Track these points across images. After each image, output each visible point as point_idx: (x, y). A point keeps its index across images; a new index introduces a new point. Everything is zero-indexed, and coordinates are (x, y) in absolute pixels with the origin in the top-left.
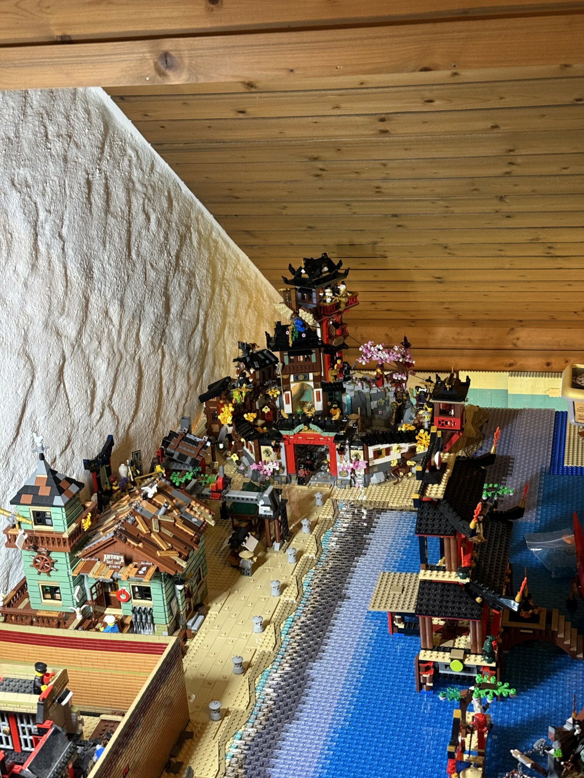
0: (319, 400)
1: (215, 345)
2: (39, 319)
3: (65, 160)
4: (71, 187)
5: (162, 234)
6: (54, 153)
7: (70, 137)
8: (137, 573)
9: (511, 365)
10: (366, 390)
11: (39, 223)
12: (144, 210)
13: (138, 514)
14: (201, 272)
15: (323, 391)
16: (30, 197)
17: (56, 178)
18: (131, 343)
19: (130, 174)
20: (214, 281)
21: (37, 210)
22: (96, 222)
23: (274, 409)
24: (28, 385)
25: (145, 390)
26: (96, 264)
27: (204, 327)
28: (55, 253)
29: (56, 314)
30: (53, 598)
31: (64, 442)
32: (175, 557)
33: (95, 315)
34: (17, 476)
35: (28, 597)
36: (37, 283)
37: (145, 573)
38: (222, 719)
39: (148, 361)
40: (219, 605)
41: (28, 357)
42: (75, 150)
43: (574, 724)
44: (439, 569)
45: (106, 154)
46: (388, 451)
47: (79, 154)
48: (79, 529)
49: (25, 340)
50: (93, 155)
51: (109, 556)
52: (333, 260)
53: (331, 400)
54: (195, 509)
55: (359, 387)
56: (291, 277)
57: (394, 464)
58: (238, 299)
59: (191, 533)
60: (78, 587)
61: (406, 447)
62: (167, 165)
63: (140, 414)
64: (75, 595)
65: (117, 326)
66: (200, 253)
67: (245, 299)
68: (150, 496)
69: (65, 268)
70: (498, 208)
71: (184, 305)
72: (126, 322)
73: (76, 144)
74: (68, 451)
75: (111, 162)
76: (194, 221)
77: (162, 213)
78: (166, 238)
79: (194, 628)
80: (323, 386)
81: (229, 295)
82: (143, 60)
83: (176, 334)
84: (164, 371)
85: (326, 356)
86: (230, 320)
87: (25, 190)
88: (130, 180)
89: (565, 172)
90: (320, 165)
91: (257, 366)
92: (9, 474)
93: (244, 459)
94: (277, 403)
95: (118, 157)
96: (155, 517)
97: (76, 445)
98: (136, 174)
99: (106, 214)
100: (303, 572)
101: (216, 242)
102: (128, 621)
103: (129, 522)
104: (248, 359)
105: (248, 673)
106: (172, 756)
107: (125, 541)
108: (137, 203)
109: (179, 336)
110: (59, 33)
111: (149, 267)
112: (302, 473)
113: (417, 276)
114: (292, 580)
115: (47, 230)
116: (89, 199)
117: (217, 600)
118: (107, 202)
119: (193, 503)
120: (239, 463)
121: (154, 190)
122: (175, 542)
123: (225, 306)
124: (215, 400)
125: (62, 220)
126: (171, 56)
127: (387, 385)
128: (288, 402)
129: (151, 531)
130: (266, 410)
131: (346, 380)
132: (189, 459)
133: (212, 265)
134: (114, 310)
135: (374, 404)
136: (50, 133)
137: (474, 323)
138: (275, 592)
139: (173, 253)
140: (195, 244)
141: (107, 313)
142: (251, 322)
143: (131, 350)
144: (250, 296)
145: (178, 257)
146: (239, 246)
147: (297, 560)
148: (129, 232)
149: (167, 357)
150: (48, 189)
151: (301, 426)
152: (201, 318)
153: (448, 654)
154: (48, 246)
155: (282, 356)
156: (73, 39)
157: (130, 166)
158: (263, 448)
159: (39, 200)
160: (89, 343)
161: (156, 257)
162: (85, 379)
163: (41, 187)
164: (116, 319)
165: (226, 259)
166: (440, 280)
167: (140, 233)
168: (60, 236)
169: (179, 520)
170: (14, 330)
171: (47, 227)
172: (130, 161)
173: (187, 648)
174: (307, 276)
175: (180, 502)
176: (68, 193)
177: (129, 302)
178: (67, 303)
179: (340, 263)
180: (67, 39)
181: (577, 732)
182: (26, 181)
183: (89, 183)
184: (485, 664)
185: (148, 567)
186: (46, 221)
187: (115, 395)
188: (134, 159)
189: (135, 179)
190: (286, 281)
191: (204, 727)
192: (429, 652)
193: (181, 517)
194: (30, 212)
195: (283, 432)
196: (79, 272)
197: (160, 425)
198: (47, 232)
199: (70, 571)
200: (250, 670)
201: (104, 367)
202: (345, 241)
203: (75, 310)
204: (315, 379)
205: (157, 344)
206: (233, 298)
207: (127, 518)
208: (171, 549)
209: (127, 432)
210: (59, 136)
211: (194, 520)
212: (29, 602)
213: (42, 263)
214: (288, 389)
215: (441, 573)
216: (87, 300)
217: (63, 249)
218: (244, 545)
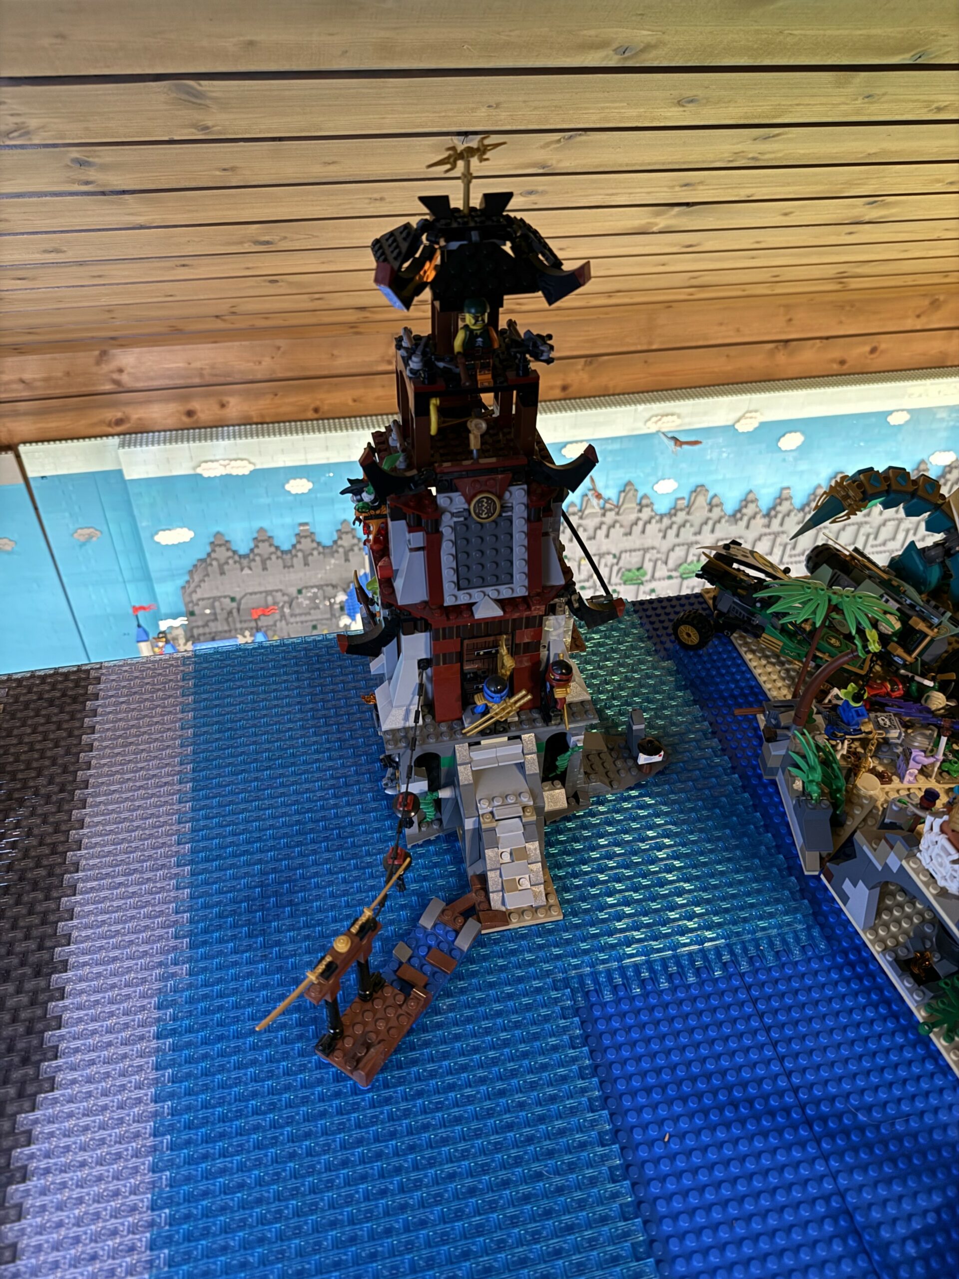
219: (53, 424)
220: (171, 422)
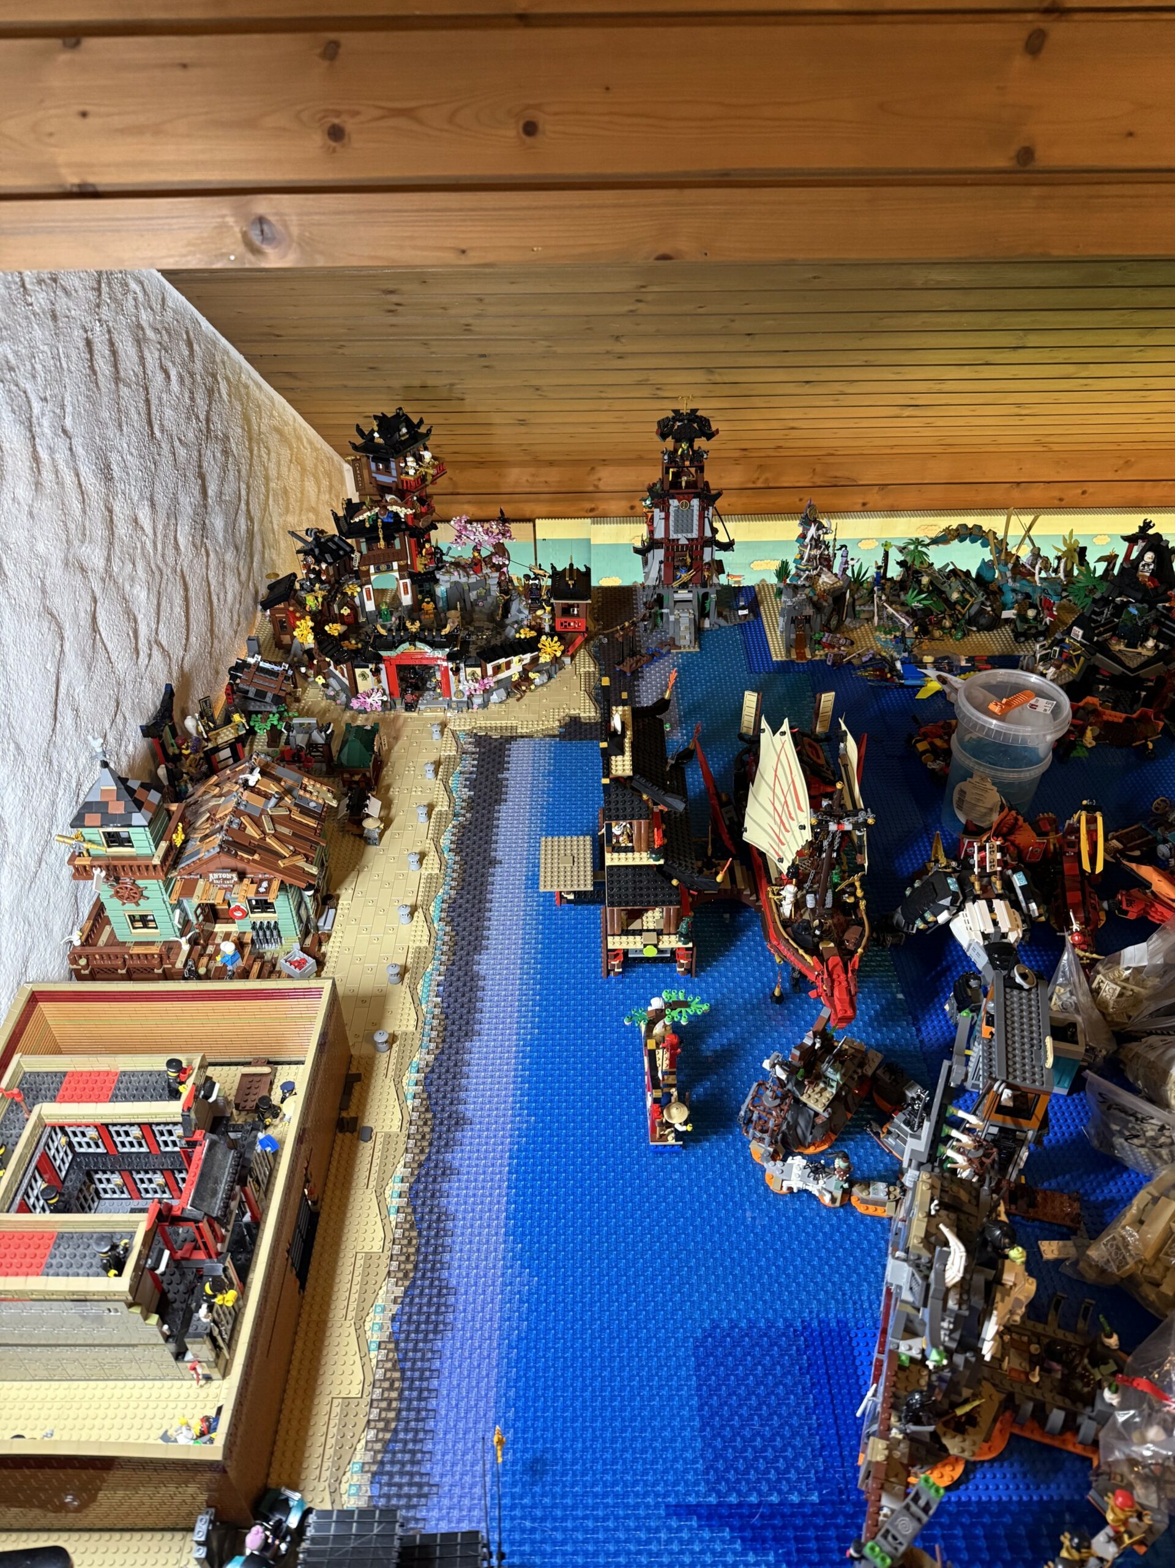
0: (406, 593)
1: (262, 522)
2: (56, 558)
3: (54, 317)
4: (68, 357)
5: (187, 395)
6: (36, 309)
7: (55, 280)
8: (257, 892)
9: (592, 510)
10: (464, 580)
11: (34, 420)
12: (161, 367)
13: (243, 813)
14: (235, 432)
15: (413, 583)
16: (17, 385)
17: (46, 348)
18: (170, 552)
19: (137, 317)
20: (250, 440)
21: (29, 402)
22: (106, 399)
23: (353, 608)
24: (57, 653)
25: (193, 606)
26: (114, 457)
27: (248, 504)
28: (62, 456)
29: (76, 543)
30: (145, 926)
31: (113, 709)
32: (301, 863)
33: (122, 529)
34: (64, 775)
35: (109, 923)
36: (45, 507)
37: (268, 889)
38: (391, 1048)
39: (191, 567)
40: (350, 891)
41: (51, 614)
42: (65, 299)
43: (815, 1037)
44: (626, 850)
45: (105, 297)
46: (508, 665)
47: (71, 304)
48: (171, 847)
49: (44, 592)
50: (89, 301)
51: (216, 876)
52: (410, 416)
53: (421, 592)
54: (310, 788)
55: (455, 577)
56: (359, 441)
57: (515, 678)
58: (279, 454)
59: (312, 823)
60: (178, 911)
61: (527, 657)
62: (183, 299)
63: (193, 639)
64: (176, 922)
65: (151, 535)
66: (232, 407)
67: (285, 452)
68: (251, 783)
69: (78, 475)
70: (609, 348)
71: (223, 480)
72: (160, 527)
73: (64, 289)
74: (119, 719)
75: (113, 306)
76: (221, 365)
77: (184, 364)
78: (192, 399)
79: (328, 927)
80: (411, 576)
81: (269, 454)
82: (223, 227)
83: (218, 523)
84: (211, 574)
85: (413, 540)
86: (273, 485)
87: (8, 377)
88: (140, 326)
89: (701, 311)
90: (394, 298)
91: (330, 560)
92: (55, 776)
93: (332, 681)
94: (357, 601)
95: (120, 296)
96: (263, 812)
97: (126, 705)
98: (145, 317)
99: (117, 384)
100: (438, 833)
101: (246, 387)
102: (247, 939)
103: (235, 826)
104: (317, 551)
105: (406, 980)
106: (341, 1109)
107: (236, 854)
108: (152, 358)
109: (222, 524)
110: (76, 180)
111: (177, 443)
112: (409, 698)
113: (496, 419)
114: (429, 846)
115: (45, 427)
116: (92, 368)
117: (346, 884)
118: (115, 365)
119: (305, 781)
120: (326, 686)
121: (170, 335)
122: (299, 842)
123: (266, 469)
124: (282, 606)
125: (63, 407)
126: (269, 222)
127: (486, 570)
128: (369, 598)
129: (264, 832)
130: (346, 611)
131: (439, 569)
132: (270, 696)
133: (247, 419)
134: (144, 515)
135: (473, 595)
136: (27, 280)
137: (551, 463)
138: (414, 866)
139: (202, 417)
140: (225, 397)
141: (136, 521)
142: (295, 480)
143: (171, 561)
144: (291, 449)
145: (208, 420)
146: (276, 389)
147: (429, 817)
148: (147, 401)
149: (212, 555)
150: (38, 367)
151: (406, 645)
152: (243, 493)
153: (638, 938)
154: (52, 450)
155: (358, 543)
156: (100, 189)
157: (136, 307)
158: (358, 671)
159: (29, 386)
160: (122, 569)
161: (183, 428)
162: (123, 618)
163: (29, 367)
164: (148, 529)
165: (259, 406)
166: (522, 423)
167: (160, 399)
168: (65, 431)
169: (294, 808)
170: (27, 583)
171: (46, 423)
172: (135, 299)
173: (324, 955)
174: (381, 441)
175: (290, 782)
176: (65, 365)
177: (160, 498)
178: (87, 523)
179: (421, 422)
180: (90, 189)
181: (818, 1046)
182: (7, 362)
183: (89, 343)
184: (680, 945)
185: (270, 881)
186: (43, 414)
187: (161, 626)
188: (140, 295)
189: (145, 325)
190: (355, 447)
191: (369, 1064)
192: (617, 938)
193: (296, 805)
194: (20, 407)
195: (384, 653)
196: (96, 476)
197: (216, 642)
198: (46, 430)
199: (166, 897)
200: (407, 975)
201: (143, 595)
202: (417, 383)
203: (99, 531)
204: (401, 569)
205: (199, 543)
206: (273, 455)
207: (231, 822)
208: (295, 853)
209: (182, 668)
210: (40, 281)
211: (312, 804)
212: (112, 931)
213: (47, 476)
214: (369, 582)
215: (630, 855)
216: (110, 511)
217: (71, 449)
218: (367, 811)
219: (558, 509)
220: (621, 513)
